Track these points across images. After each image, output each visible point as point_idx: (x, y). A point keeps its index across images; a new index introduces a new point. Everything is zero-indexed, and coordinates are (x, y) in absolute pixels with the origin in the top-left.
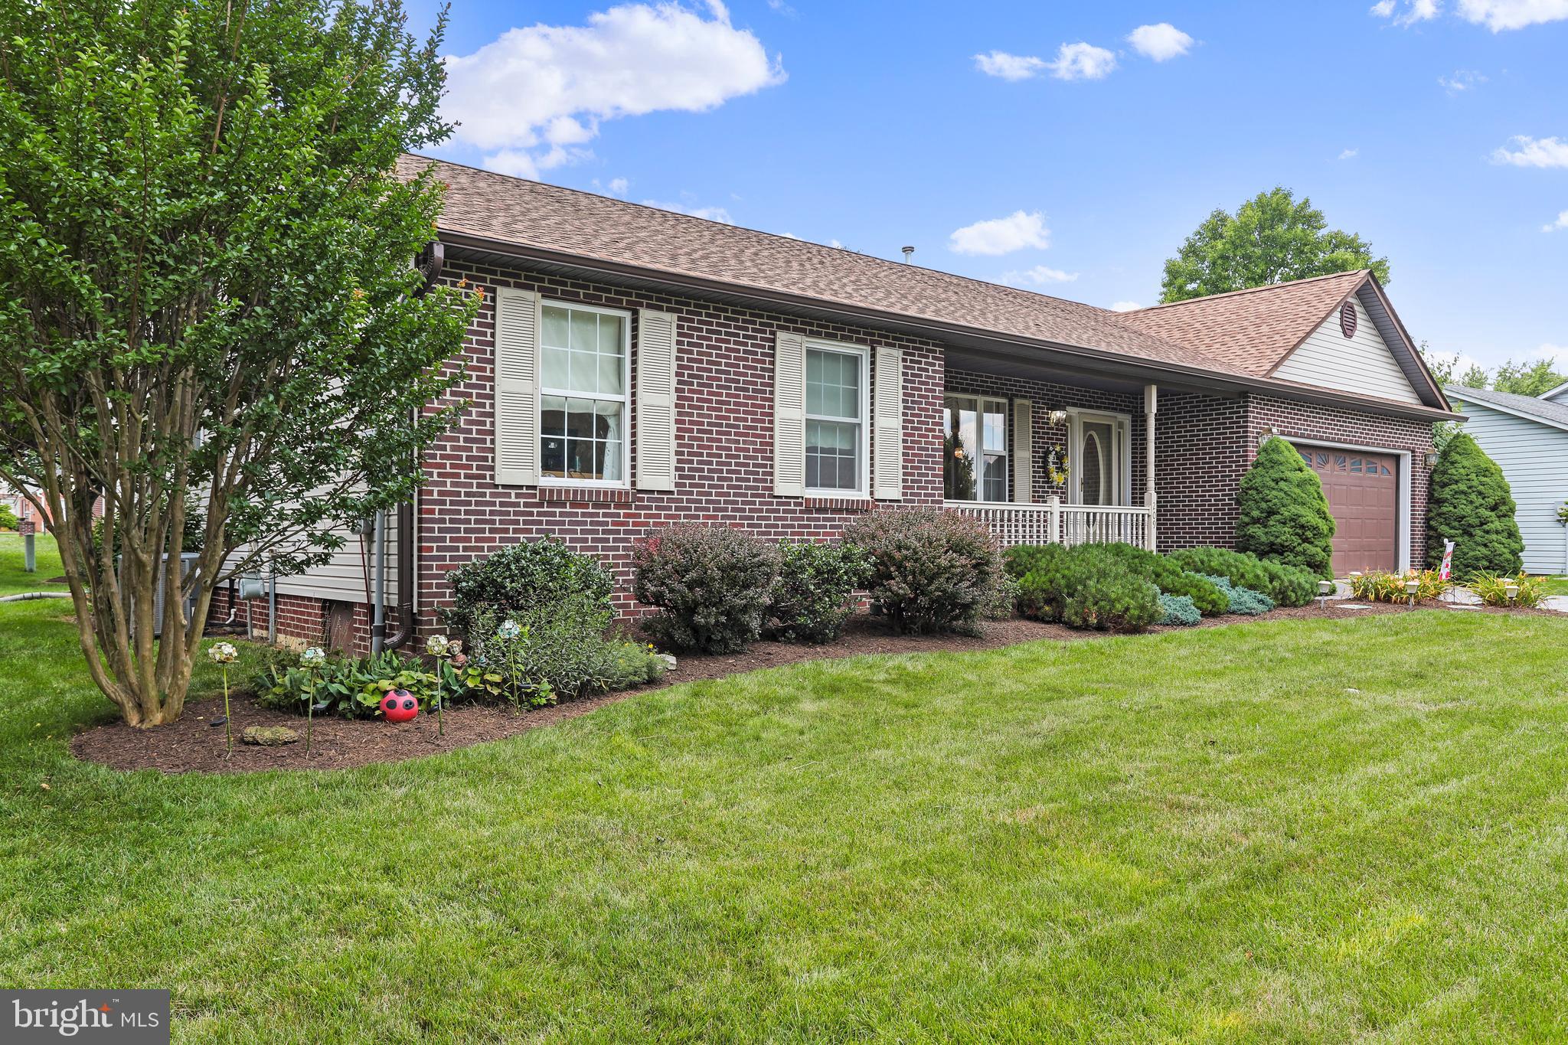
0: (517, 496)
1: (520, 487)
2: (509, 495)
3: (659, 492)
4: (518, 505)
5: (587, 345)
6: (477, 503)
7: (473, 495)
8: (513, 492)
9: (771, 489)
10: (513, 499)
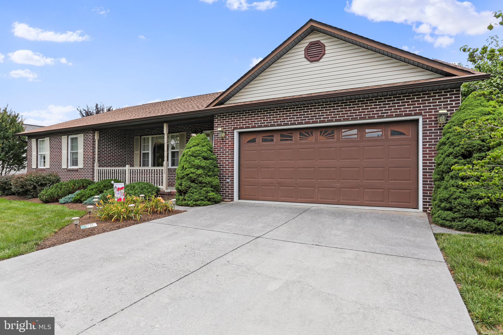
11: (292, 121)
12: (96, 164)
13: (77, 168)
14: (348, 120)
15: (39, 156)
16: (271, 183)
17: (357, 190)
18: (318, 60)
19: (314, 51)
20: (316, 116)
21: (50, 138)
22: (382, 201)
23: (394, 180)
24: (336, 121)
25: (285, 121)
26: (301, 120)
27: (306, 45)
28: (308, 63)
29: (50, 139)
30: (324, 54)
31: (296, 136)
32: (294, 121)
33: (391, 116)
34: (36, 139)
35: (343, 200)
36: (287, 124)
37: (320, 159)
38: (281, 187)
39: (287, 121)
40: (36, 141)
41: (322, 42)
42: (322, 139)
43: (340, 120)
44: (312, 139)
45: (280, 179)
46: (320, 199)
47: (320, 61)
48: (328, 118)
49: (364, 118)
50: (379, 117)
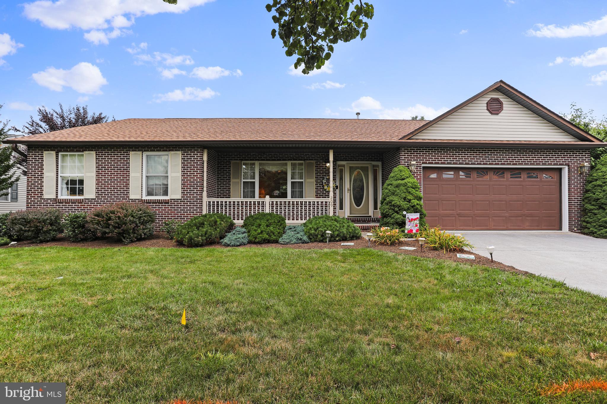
0: (50, 201)
1: (51, 199)
2: (48, 201)
3: (91, 199)
4: (50, 203)
5: (74, 162)
6: (40, 203)
7: (39, 201)
8: (49, 200)
9: (129, 197)
10: (49, 202)
11: (478, 161)
12: (205, 194)
13: (167, 199)
14: (522, 164)
15: (60, 179)
16: (452, 214)
17: (521, 218)
18: (498, 114)
19: (495, 106)
20: (498, 159)
21: (96, 152)
22: (538, 226)
23: (545, 210)
24: (513, 164)
25: (472, 161)
26: (486, 161)
27: (489, 99)
28: (490, 114)
29: (96, 154)
30: (503, 110)
31: (474, 174)
32: (480, 161)
33: (551, 164)
34: (56, 152)
35: (511, 226)
36: (474, 164)
37: (494, 194)
38: (460, 218)
39: (474, 161)
40: (56, 154)
41: (501, 100)
42: (495, 178)
43: (516, 164)
44: (487, 178)
45: (460, 210)
46: (494, 226)
47: (499, 115)
48: (508, 161)
49: (533, 164)
50: (543, 164)
